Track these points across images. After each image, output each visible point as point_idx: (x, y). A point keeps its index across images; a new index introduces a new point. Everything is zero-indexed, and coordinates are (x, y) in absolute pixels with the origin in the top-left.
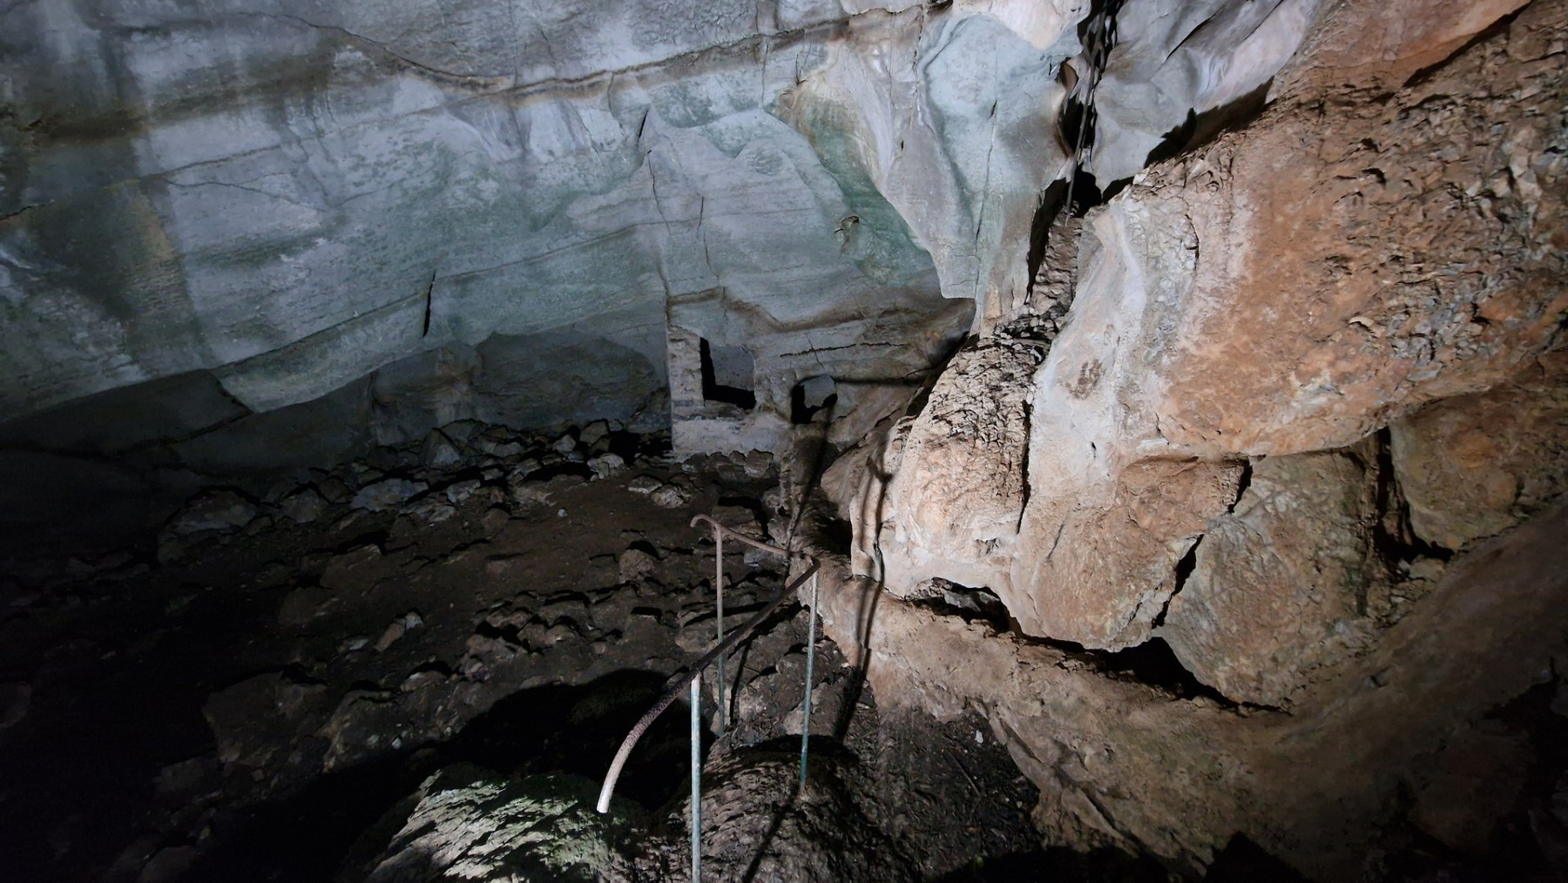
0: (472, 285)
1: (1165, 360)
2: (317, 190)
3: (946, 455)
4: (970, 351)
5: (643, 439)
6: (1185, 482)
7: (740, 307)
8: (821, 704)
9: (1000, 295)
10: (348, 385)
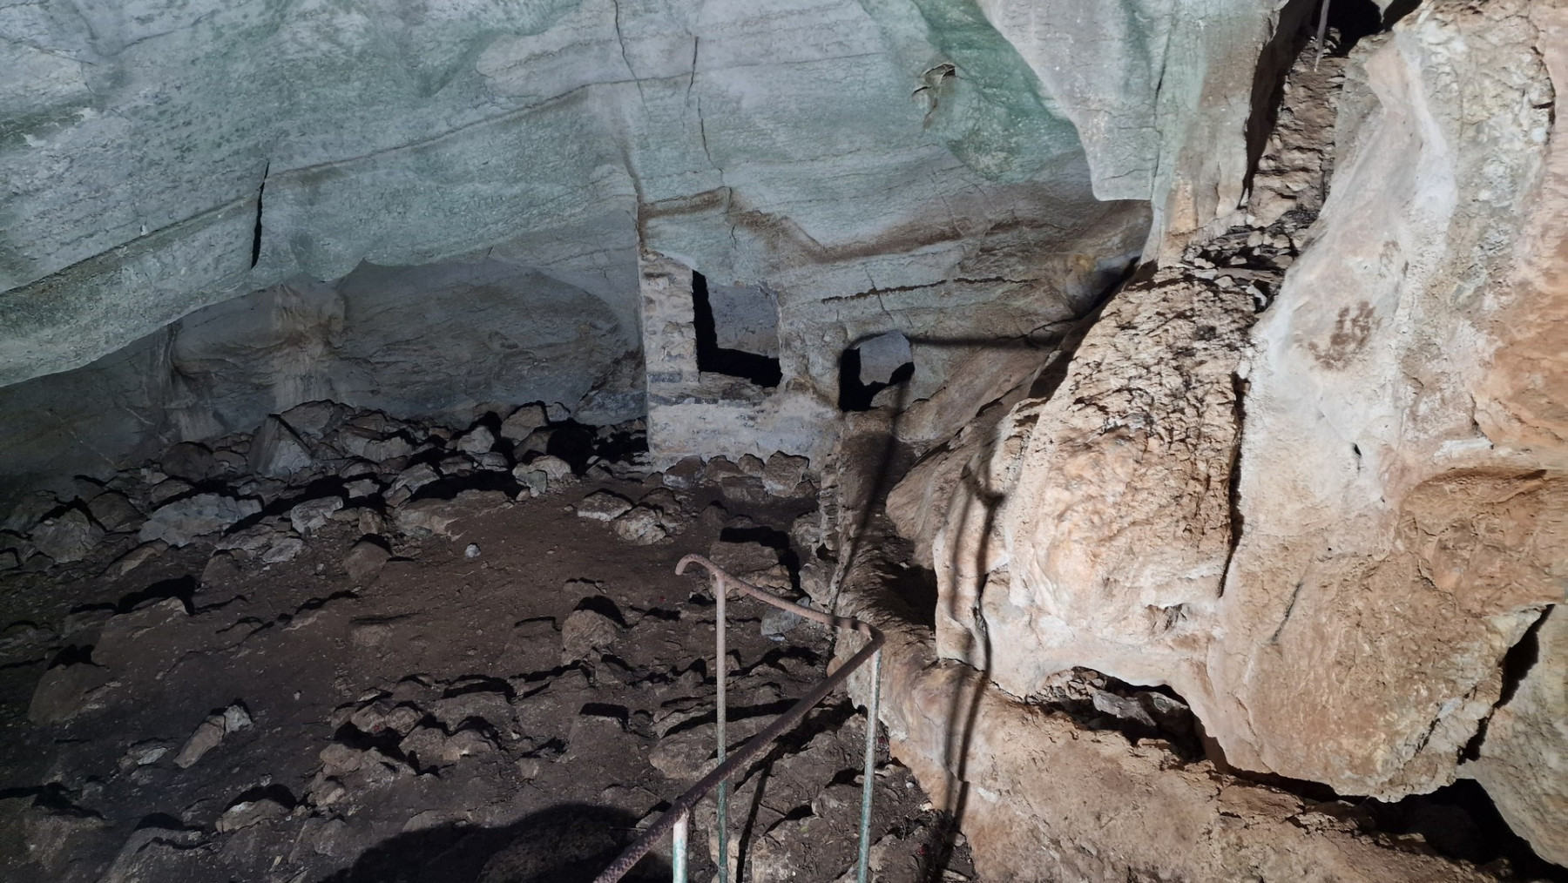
0: (325, 186)
1: (1490, 302)
2: (80, 30)
3: (1096, 463)
4: (1140, 289)
5: (601, 435)
6: (1521, 513)
7: (756, 221)
8: (885, 869)
9: (1195, 194)
10: (135, 344)
